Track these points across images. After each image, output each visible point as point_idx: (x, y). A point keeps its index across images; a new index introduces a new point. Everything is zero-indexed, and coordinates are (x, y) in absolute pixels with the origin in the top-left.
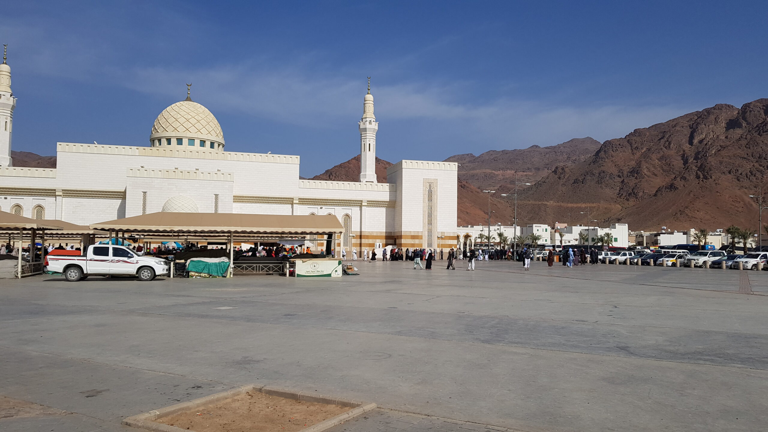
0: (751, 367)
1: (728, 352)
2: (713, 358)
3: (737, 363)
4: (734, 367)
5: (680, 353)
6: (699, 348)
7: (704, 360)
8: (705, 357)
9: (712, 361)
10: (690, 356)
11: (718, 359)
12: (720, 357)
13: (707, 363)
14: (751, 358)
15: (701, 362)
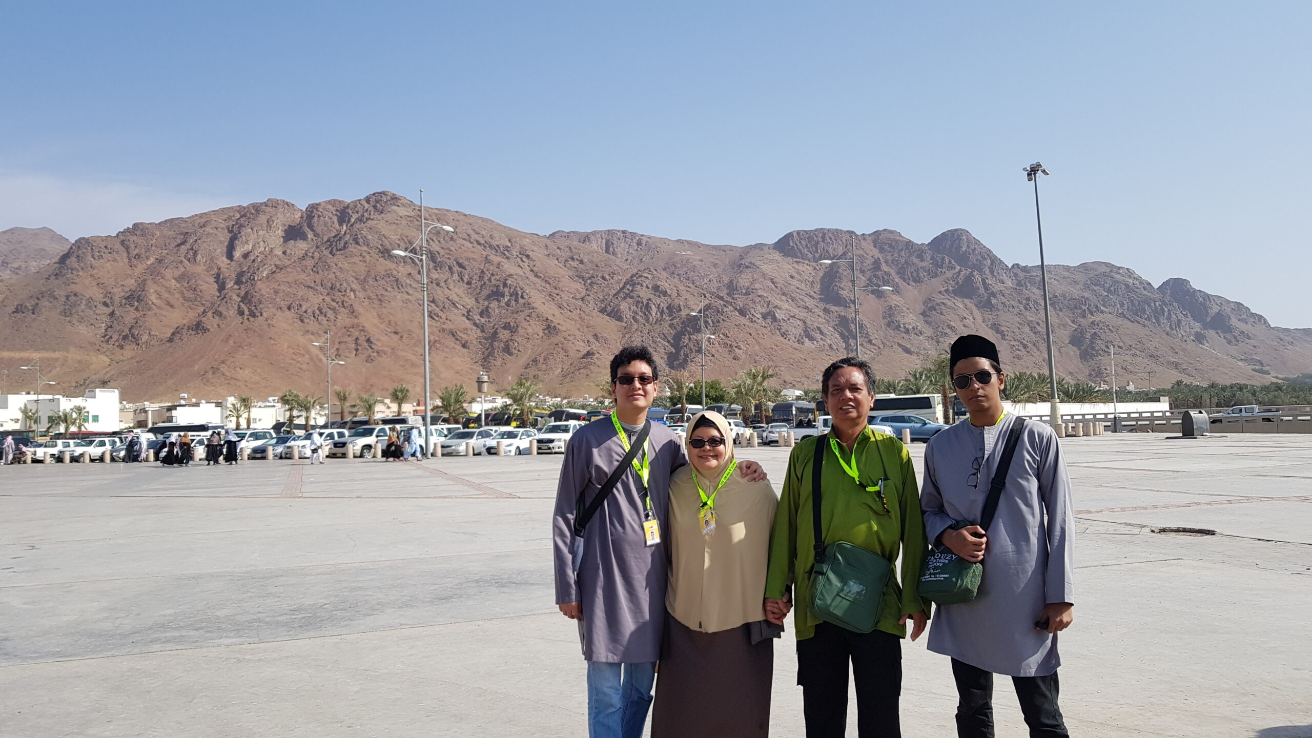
0: (250, 640)
1: (219, 613)
2: (184, 633)
3: (227, 637)
4: (219, 645)
5: (119, 634)
6: (164, 616)
7: (163, 643)
8: (168, 635)
9: (180, 640)
10: (138, 637)
11: (192, 633)
12: (197, 629)
13: (168, 646)
14: (259, 620)
15: (157, 647)
